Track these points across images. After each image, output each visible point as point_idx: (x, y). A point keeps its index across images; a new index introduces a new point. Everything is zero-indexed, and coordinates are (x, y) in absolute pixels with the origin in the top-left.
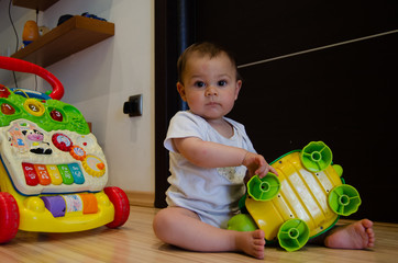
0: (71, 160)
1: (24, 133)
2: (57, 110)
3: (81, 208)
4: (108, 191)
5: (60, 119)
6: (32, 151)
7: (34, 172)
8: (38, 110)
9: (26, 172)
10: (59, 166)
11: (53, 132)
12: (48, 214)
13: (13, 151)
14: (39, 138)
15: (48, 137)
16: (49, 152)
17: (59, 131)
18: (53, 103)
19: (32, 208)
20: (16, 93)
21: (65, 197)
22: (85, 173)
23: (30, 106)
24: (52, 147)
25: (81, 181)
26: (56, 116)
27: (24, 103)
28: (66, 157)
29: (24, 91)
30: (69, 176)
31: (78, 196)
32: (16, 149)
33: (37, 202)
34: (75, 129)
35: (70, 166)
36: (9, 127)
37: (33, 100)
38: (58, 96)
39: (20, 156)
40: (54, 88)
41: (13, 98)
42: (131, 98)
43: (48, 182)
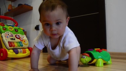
0: (20, 41)
1: (9, 35)
2: (16, 29)
3: (22, 52)
4: (28, 48)
5: (17, 31)
6: (10, 39)
7: (11, 44)
8: (12, 29)
9: (9, 44)
10: (17, 42)
11: (15, 34)
12: (14, 53)
13: (6, 39)
14: (12, 36)
15: (14, 36)
16: (14, 39)
17: (17, 34)
18: (15, 27)
19: (10, 52)
20: (6, 25)
21: (18, 50)
22: (23, 44)
23: (10, 28)
24: (15, 38)
25: (22, 46)
26: (16, 31)
27: (8, 28)
28: (19, 40)
29: (8, 24)
30: (19, 45)
31: (21, 49)
32: (6, 38)
33: (12, 51)
34: (21, 34)
35: (19, 42)
36: (5, 33)
37: (11, 27)
38: (17, 26)
39: (7, 40)
40: (16, 24)
41: (5, 26)
42: (37, 26)
43: (14, 46)
